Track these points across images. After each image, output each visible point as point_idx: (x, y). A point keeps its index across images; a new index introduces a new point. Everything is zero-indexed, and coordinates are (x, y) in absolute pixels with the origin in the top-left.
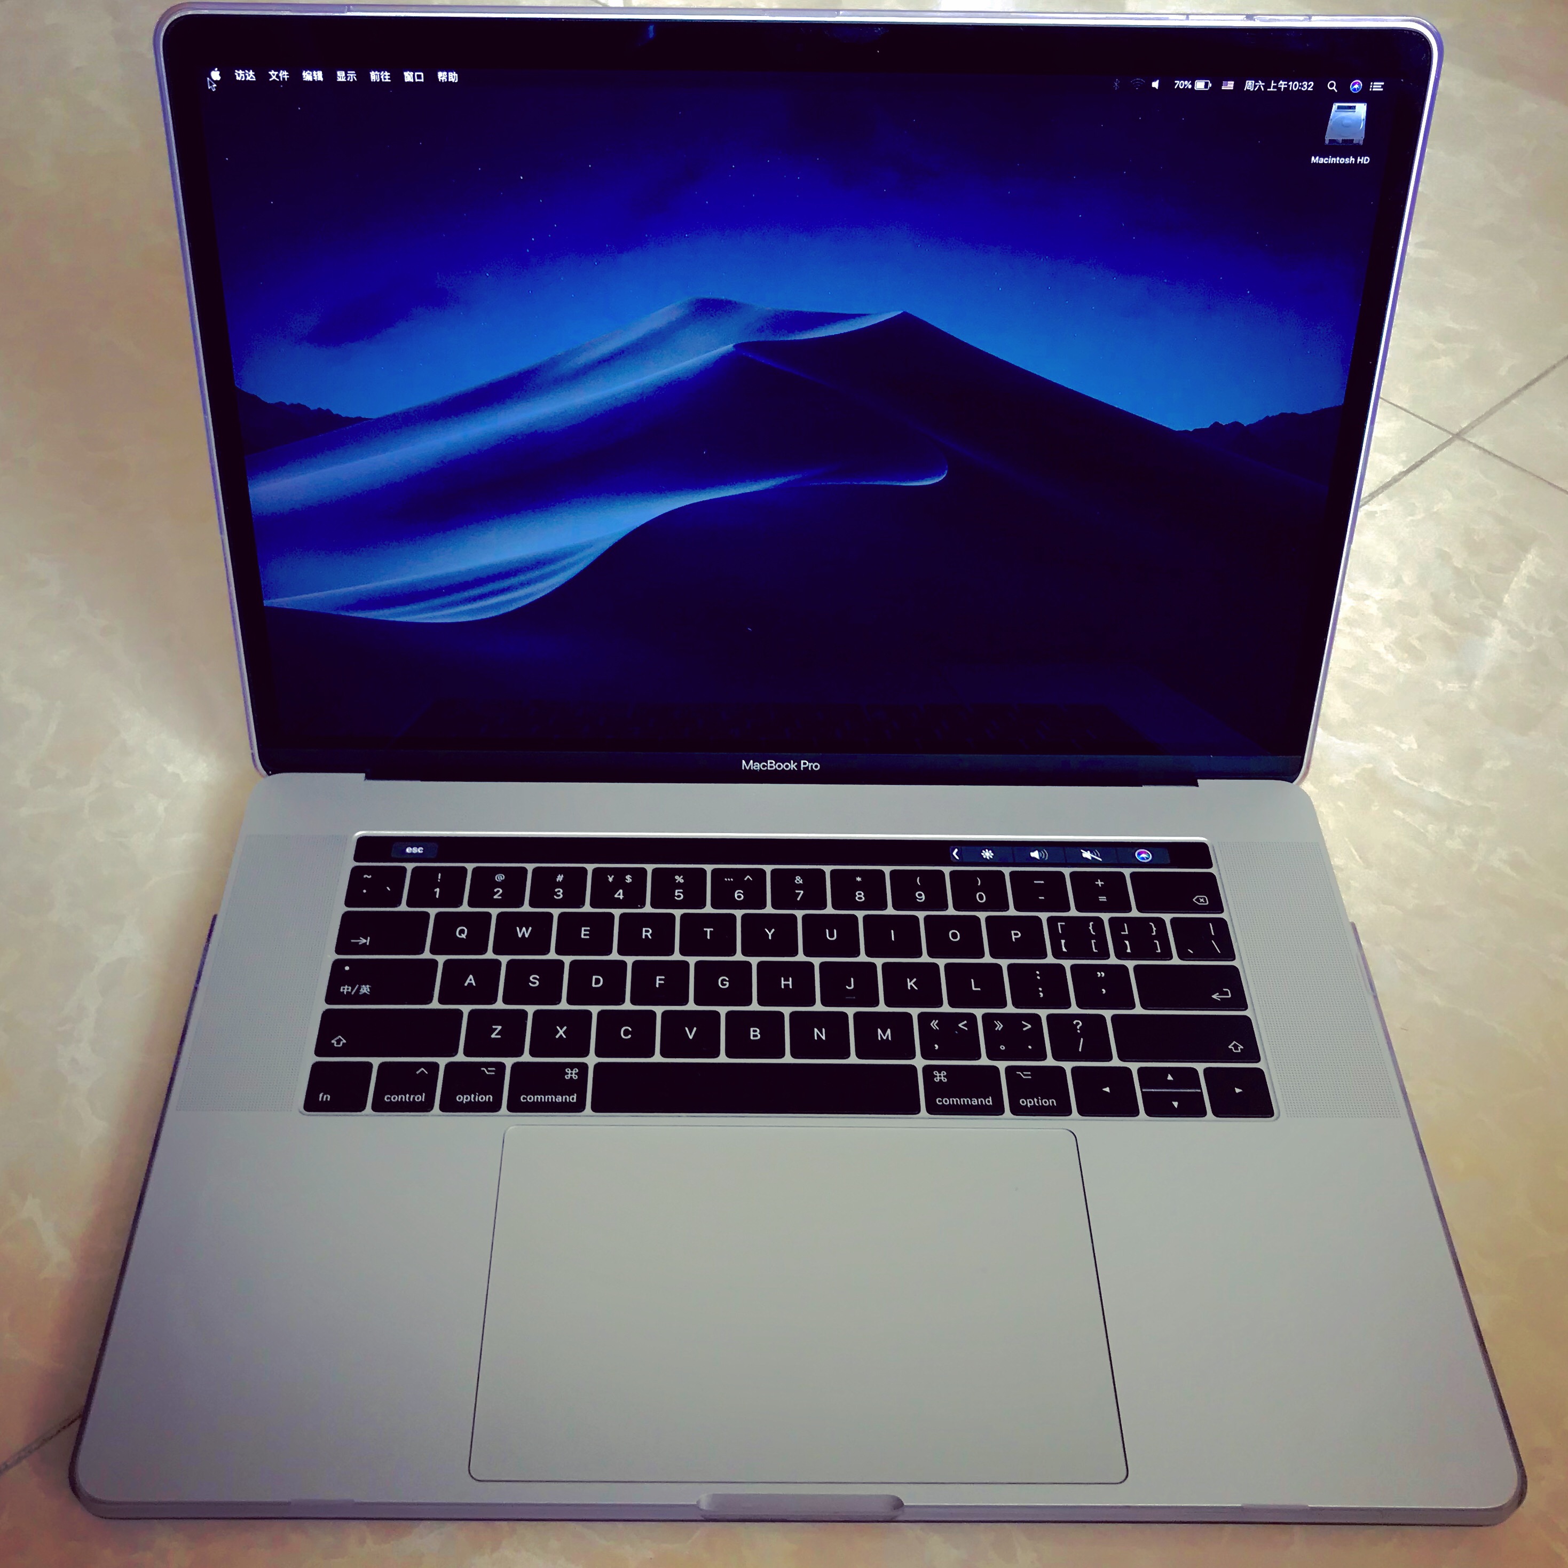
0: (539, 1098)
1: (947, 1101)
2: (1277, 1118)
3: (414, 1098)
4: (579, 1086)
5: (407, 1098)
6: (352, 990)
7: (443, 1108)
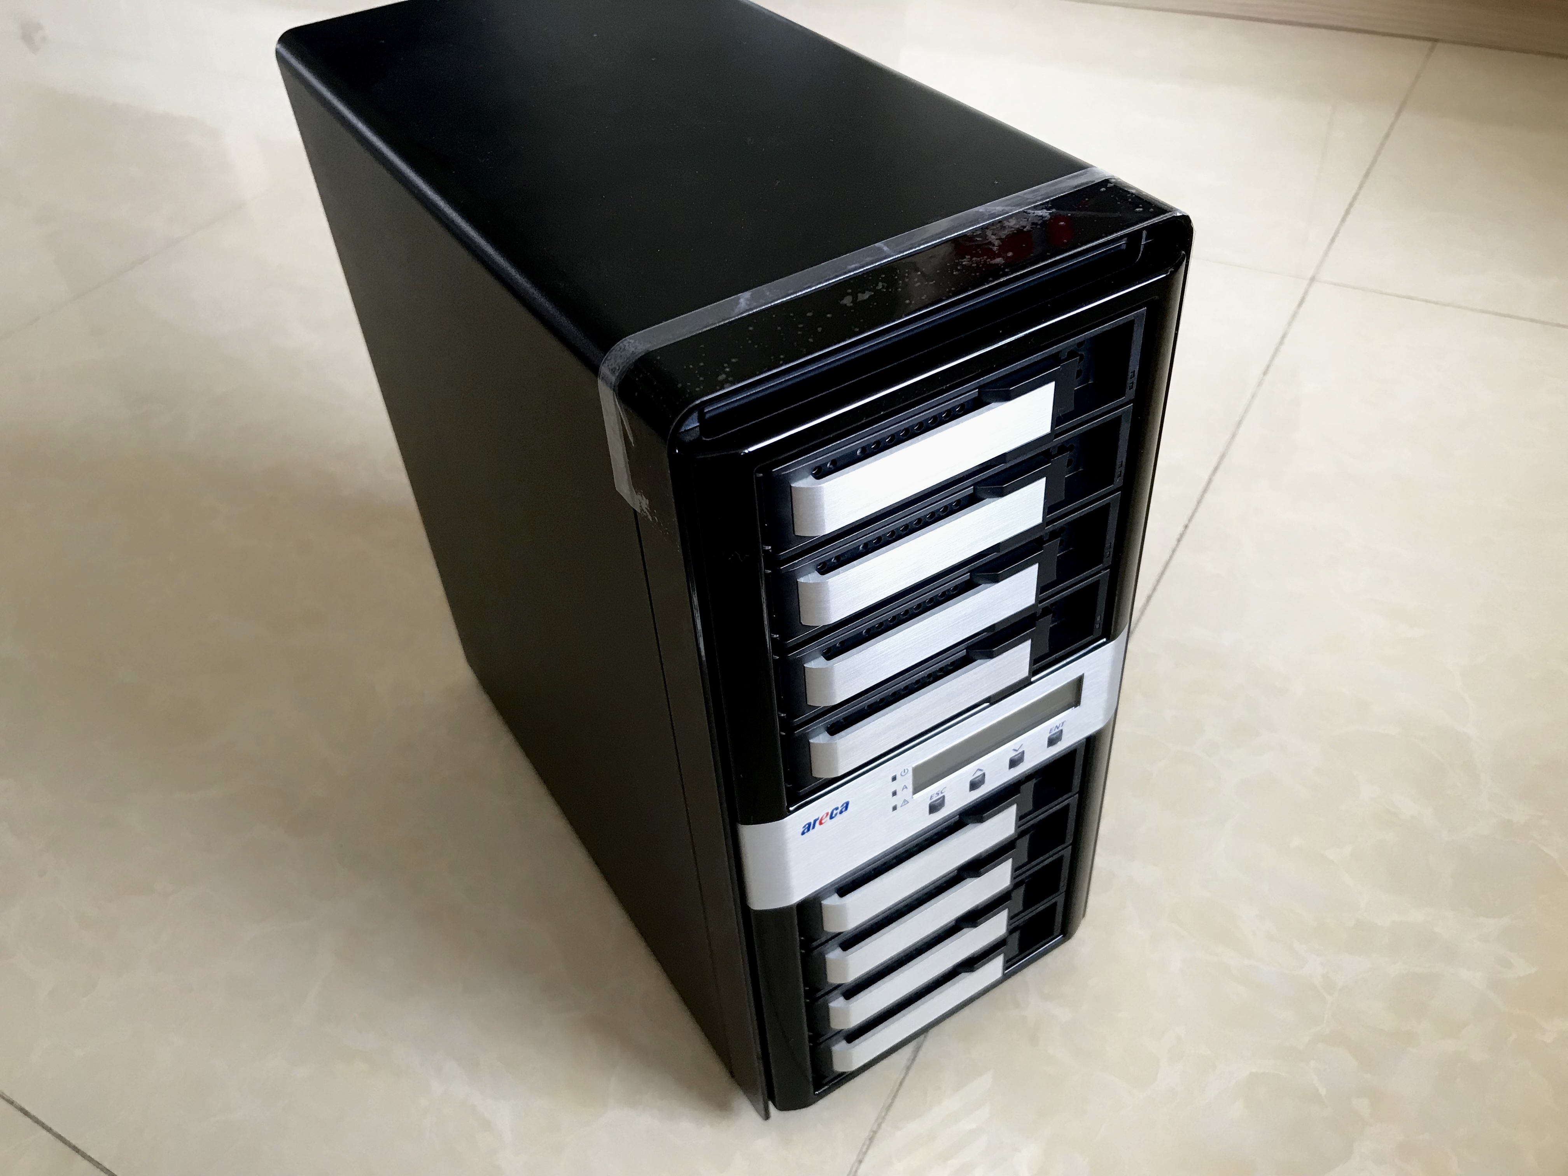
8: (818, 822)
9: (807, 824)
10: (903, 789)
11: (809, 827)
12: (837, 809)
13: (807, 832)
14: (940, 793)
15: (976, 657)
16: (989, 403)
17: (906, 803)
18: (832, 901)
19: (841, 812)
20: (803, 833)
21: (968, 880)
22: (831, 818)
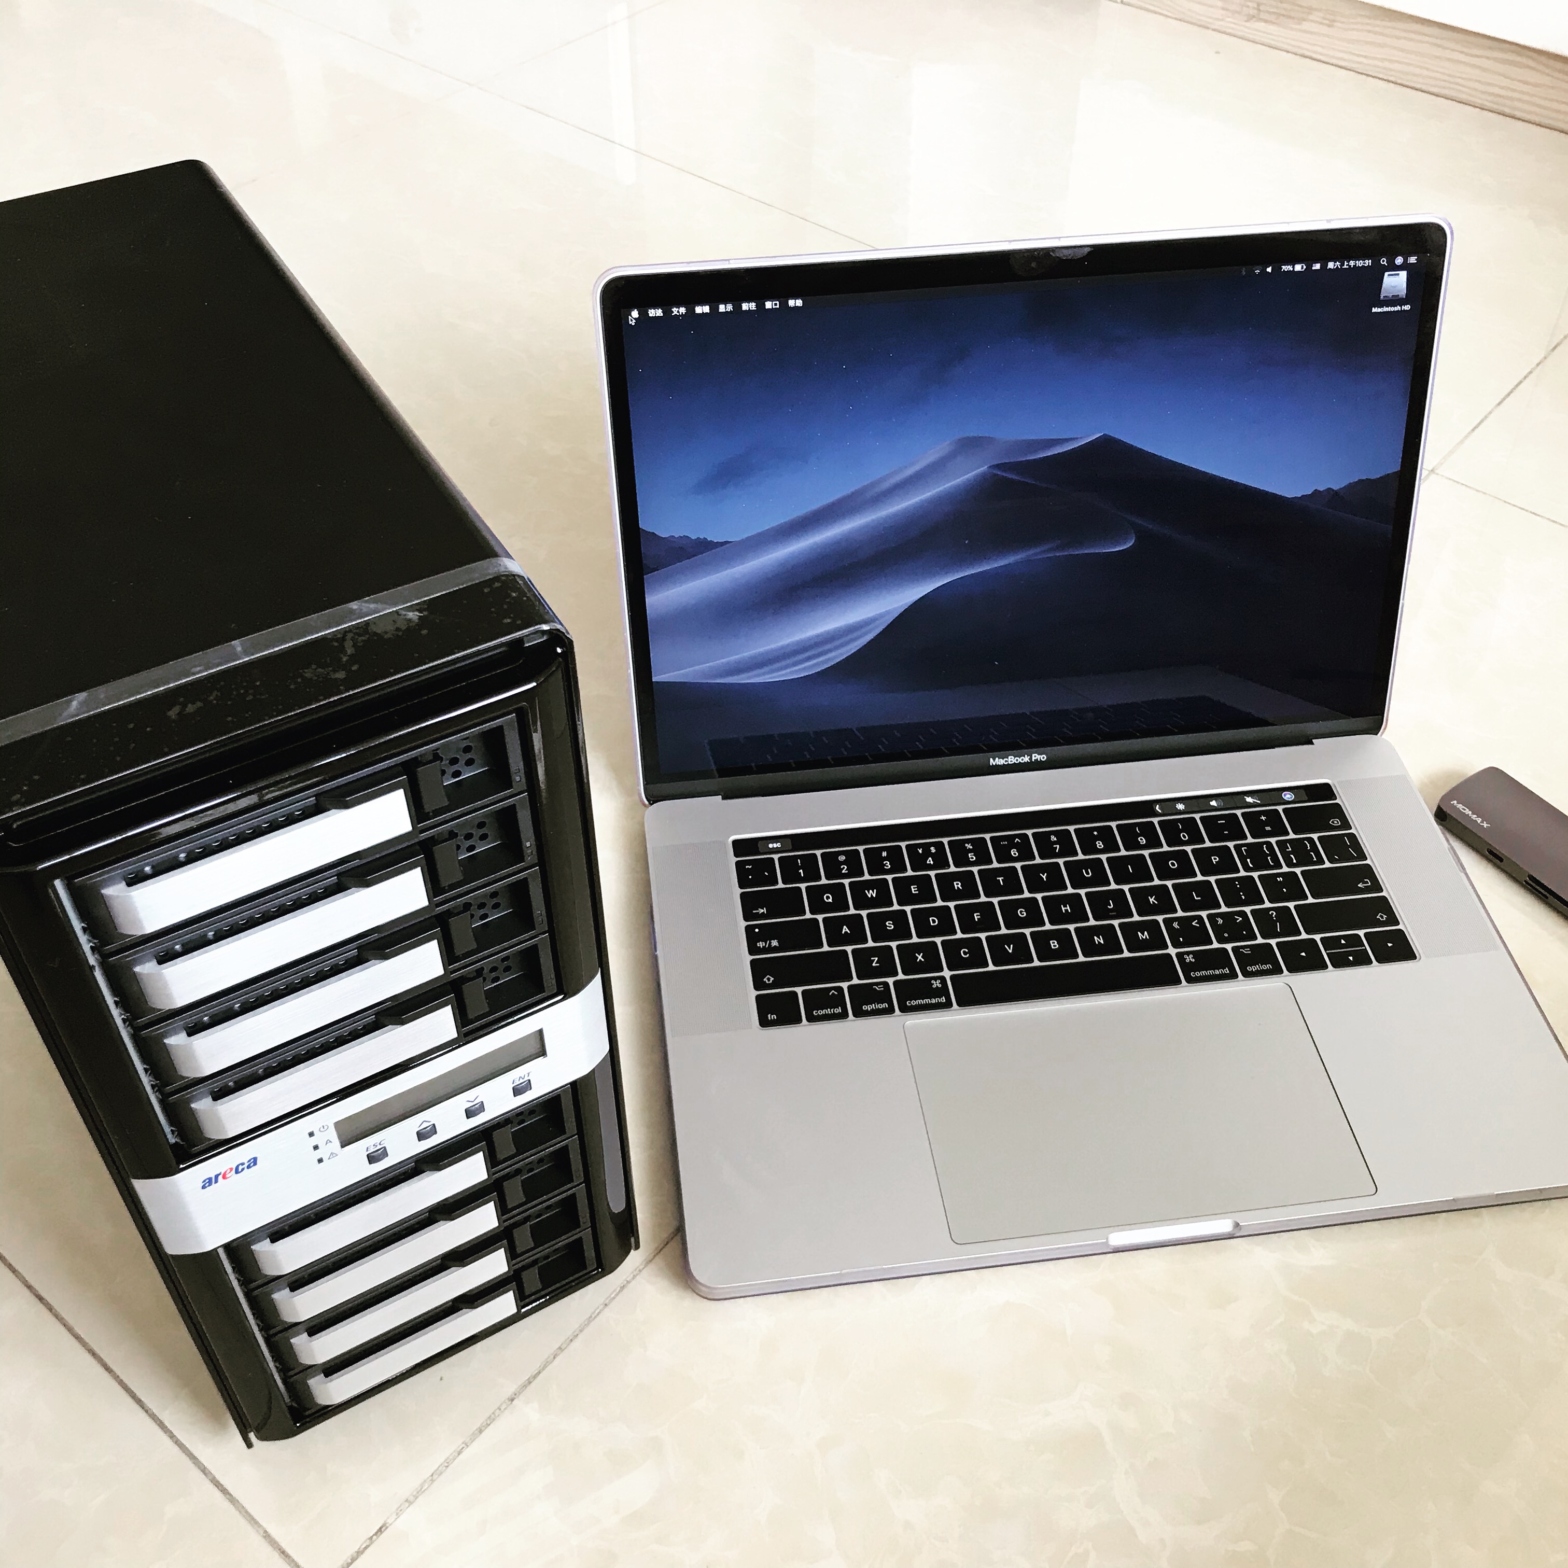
0: (920, 1002)
1: (1198, 974)
2: (1420, 959)
3: (834, 1011)
4: (944, 991)
5: (828, 1011)
6: (766, 944)
7: (855, 1015)
8: (220, 1177)
9: (207, 1179)
10: (327, 1143)
11: (208, 1183)
12: (242, 1164)
13: (209, 1186)
14: (378, 1144)
15: (387, 1024)
16: (329, 810)
17: (334, 1155)
18: (262, 1248)
19: (249, 1167)
20: (204, 1187)
21: (441, 1222)
22: (237, 1172)
